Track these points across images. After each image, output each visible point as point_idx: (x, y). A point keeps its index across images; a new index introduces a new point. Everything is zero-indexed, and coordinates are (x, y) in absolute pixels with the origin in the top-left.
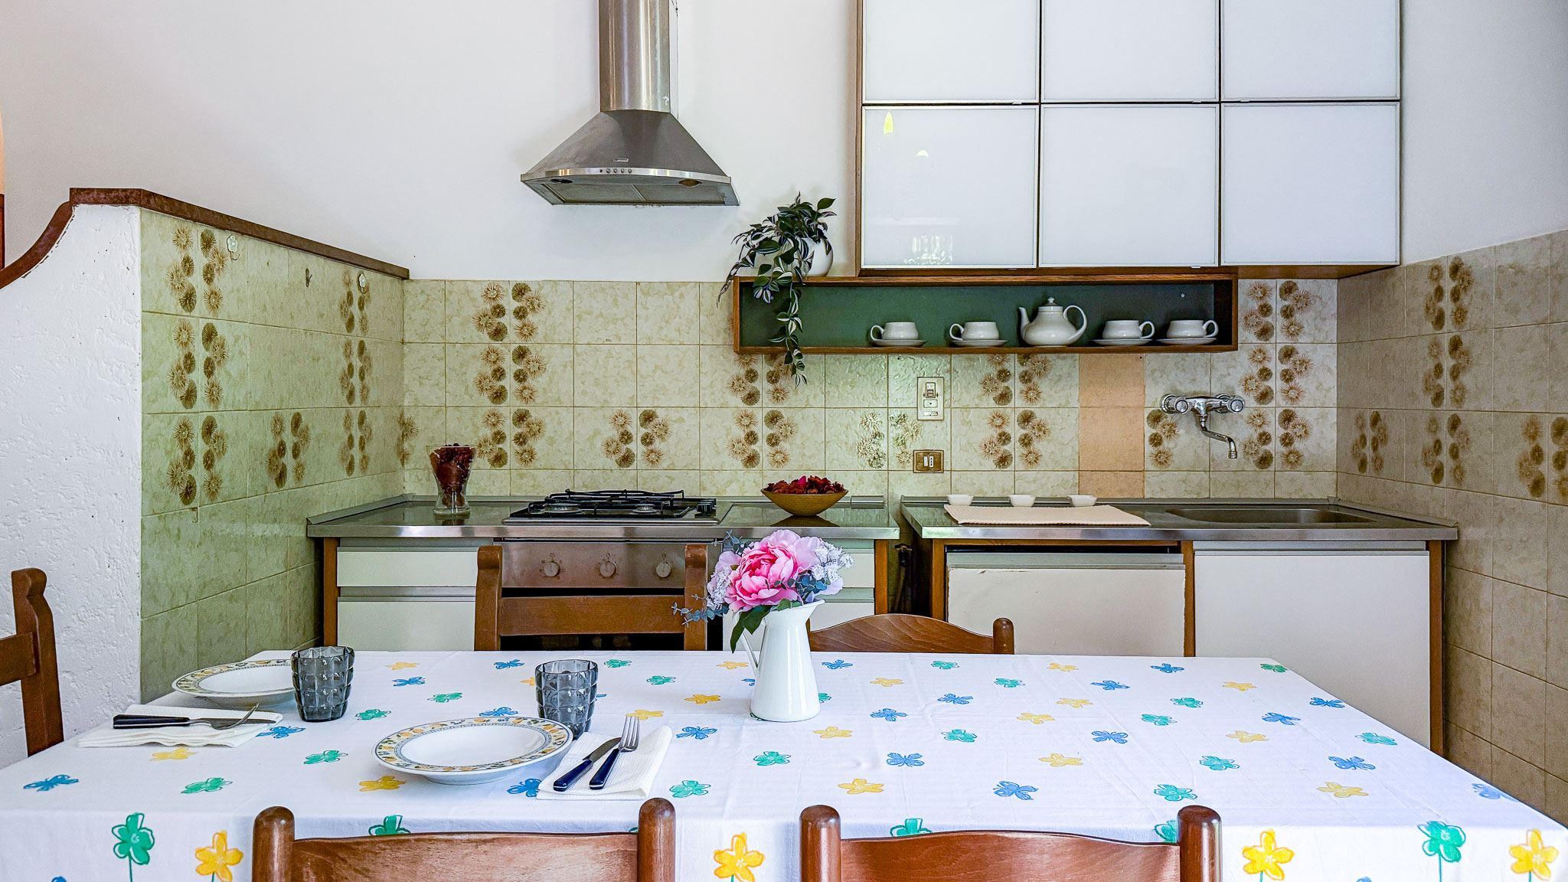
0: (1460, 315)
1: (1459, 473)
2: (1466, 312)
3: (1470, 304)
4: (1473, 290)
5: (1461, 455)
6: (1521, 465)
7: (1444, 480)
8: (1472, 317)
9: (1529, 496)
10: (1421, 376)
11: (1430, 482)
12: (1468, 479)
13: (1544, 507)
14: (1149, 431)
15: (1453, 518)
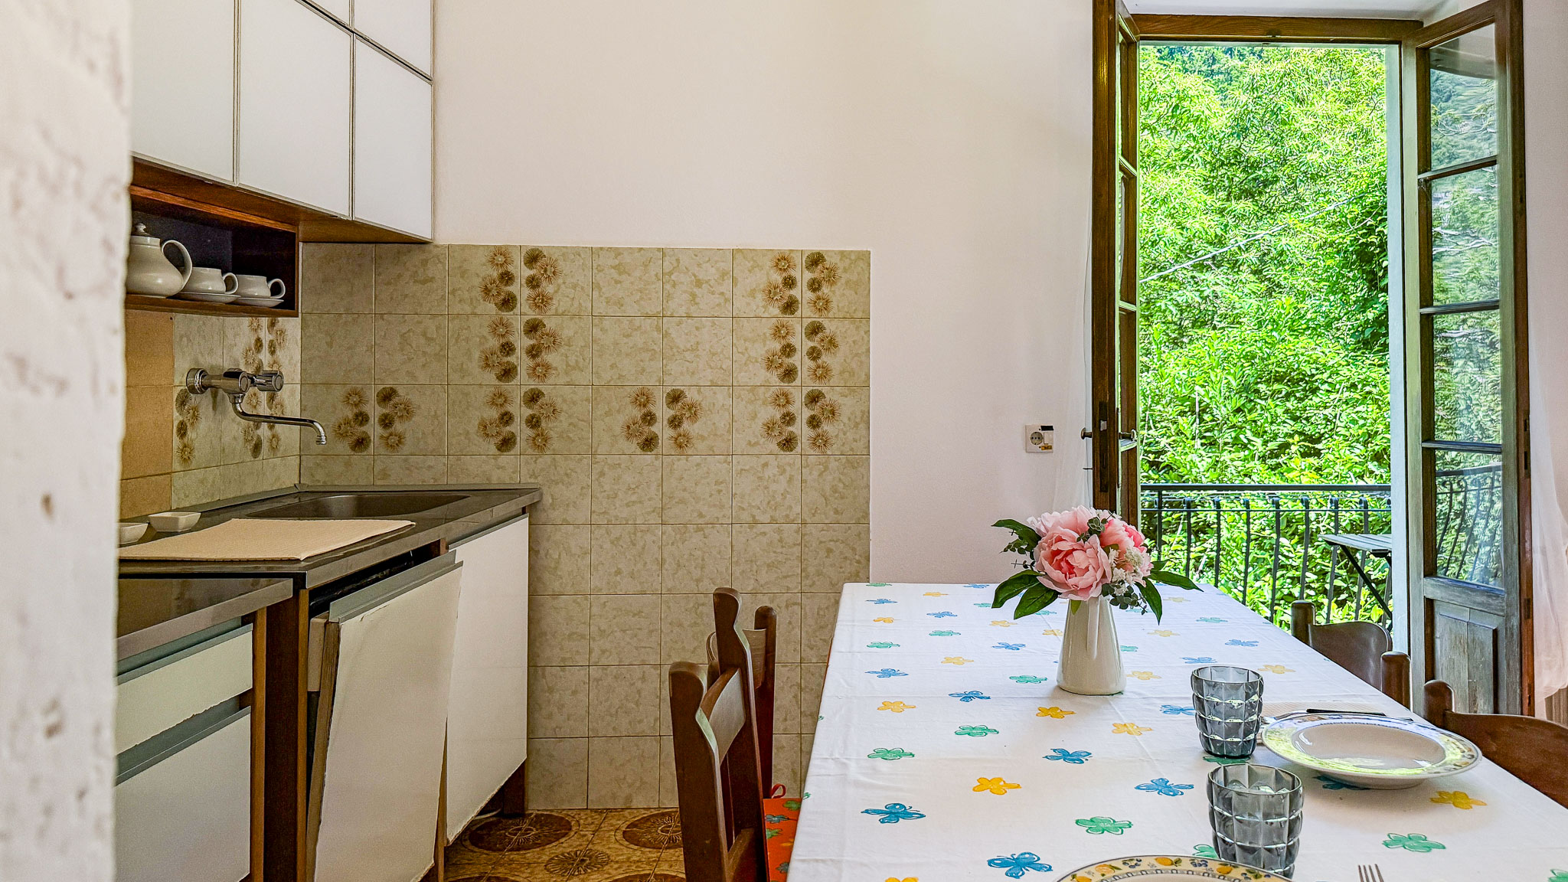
0: (541, 302)
1: (540, 442)
2: (551, 299)
3: (556, 292)
4: (560, 281)
5: (543, 424)
6: (628, 427)
7: (518, 446)
8: (559, 303)
9: (639, 451)
10: (477, 355)
11: (493, 449)
12: (555, 444)
13: (656, 459)
14: (177, 418)
15: (532, 480)
